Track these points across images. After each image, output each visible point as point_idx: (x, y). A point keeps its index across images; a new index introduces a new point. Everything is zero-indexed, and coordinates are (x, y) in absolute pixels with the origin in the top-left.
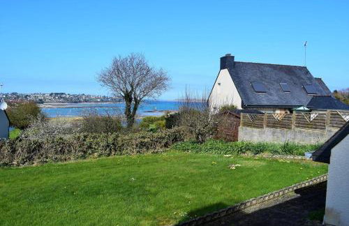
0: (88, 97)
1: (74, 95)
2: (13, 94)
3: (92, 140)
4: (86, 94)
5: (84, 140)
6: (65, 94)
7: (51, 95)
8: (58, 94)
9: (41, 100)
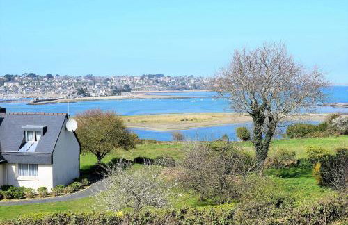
0: (198, 80)
1: (177, 79)
2: (88, 77)
3: (193, 217)
4: (196, 76)
5: (182, 218)
6: (163, 76)
7: (143, 77)
8: (152, 76)
9: (127, 86)
